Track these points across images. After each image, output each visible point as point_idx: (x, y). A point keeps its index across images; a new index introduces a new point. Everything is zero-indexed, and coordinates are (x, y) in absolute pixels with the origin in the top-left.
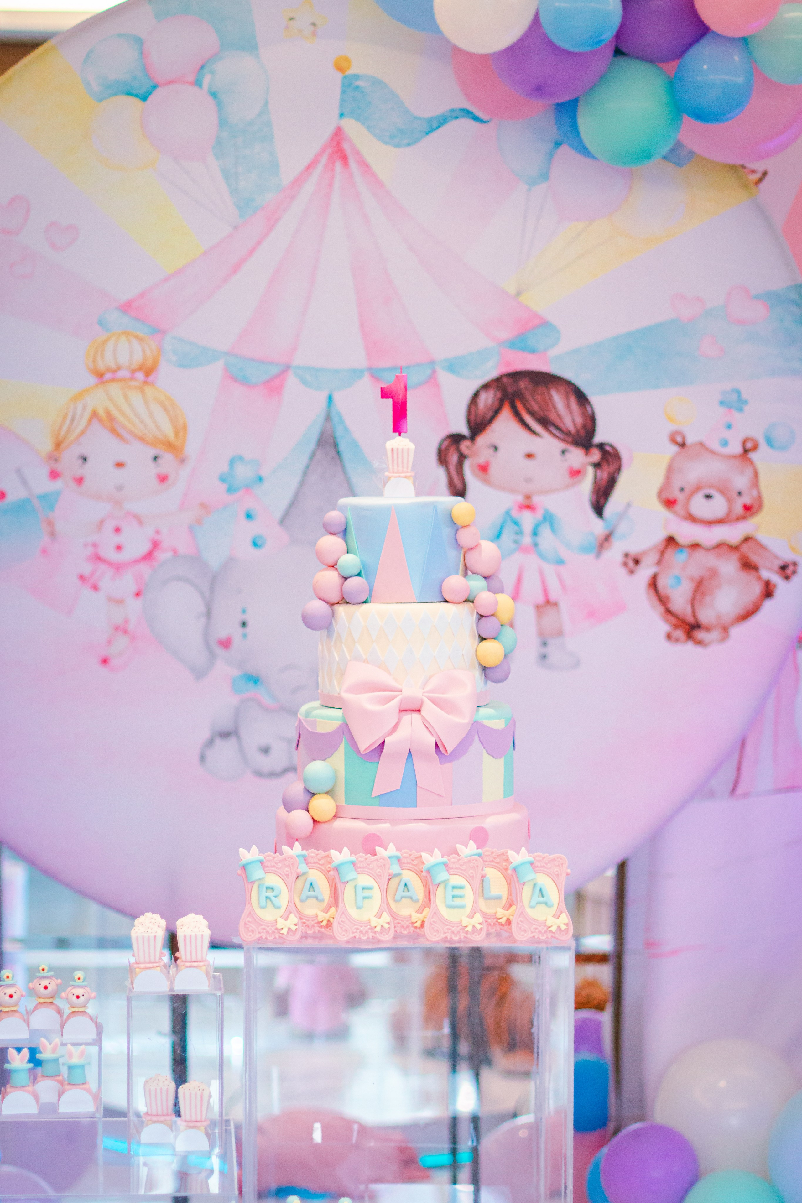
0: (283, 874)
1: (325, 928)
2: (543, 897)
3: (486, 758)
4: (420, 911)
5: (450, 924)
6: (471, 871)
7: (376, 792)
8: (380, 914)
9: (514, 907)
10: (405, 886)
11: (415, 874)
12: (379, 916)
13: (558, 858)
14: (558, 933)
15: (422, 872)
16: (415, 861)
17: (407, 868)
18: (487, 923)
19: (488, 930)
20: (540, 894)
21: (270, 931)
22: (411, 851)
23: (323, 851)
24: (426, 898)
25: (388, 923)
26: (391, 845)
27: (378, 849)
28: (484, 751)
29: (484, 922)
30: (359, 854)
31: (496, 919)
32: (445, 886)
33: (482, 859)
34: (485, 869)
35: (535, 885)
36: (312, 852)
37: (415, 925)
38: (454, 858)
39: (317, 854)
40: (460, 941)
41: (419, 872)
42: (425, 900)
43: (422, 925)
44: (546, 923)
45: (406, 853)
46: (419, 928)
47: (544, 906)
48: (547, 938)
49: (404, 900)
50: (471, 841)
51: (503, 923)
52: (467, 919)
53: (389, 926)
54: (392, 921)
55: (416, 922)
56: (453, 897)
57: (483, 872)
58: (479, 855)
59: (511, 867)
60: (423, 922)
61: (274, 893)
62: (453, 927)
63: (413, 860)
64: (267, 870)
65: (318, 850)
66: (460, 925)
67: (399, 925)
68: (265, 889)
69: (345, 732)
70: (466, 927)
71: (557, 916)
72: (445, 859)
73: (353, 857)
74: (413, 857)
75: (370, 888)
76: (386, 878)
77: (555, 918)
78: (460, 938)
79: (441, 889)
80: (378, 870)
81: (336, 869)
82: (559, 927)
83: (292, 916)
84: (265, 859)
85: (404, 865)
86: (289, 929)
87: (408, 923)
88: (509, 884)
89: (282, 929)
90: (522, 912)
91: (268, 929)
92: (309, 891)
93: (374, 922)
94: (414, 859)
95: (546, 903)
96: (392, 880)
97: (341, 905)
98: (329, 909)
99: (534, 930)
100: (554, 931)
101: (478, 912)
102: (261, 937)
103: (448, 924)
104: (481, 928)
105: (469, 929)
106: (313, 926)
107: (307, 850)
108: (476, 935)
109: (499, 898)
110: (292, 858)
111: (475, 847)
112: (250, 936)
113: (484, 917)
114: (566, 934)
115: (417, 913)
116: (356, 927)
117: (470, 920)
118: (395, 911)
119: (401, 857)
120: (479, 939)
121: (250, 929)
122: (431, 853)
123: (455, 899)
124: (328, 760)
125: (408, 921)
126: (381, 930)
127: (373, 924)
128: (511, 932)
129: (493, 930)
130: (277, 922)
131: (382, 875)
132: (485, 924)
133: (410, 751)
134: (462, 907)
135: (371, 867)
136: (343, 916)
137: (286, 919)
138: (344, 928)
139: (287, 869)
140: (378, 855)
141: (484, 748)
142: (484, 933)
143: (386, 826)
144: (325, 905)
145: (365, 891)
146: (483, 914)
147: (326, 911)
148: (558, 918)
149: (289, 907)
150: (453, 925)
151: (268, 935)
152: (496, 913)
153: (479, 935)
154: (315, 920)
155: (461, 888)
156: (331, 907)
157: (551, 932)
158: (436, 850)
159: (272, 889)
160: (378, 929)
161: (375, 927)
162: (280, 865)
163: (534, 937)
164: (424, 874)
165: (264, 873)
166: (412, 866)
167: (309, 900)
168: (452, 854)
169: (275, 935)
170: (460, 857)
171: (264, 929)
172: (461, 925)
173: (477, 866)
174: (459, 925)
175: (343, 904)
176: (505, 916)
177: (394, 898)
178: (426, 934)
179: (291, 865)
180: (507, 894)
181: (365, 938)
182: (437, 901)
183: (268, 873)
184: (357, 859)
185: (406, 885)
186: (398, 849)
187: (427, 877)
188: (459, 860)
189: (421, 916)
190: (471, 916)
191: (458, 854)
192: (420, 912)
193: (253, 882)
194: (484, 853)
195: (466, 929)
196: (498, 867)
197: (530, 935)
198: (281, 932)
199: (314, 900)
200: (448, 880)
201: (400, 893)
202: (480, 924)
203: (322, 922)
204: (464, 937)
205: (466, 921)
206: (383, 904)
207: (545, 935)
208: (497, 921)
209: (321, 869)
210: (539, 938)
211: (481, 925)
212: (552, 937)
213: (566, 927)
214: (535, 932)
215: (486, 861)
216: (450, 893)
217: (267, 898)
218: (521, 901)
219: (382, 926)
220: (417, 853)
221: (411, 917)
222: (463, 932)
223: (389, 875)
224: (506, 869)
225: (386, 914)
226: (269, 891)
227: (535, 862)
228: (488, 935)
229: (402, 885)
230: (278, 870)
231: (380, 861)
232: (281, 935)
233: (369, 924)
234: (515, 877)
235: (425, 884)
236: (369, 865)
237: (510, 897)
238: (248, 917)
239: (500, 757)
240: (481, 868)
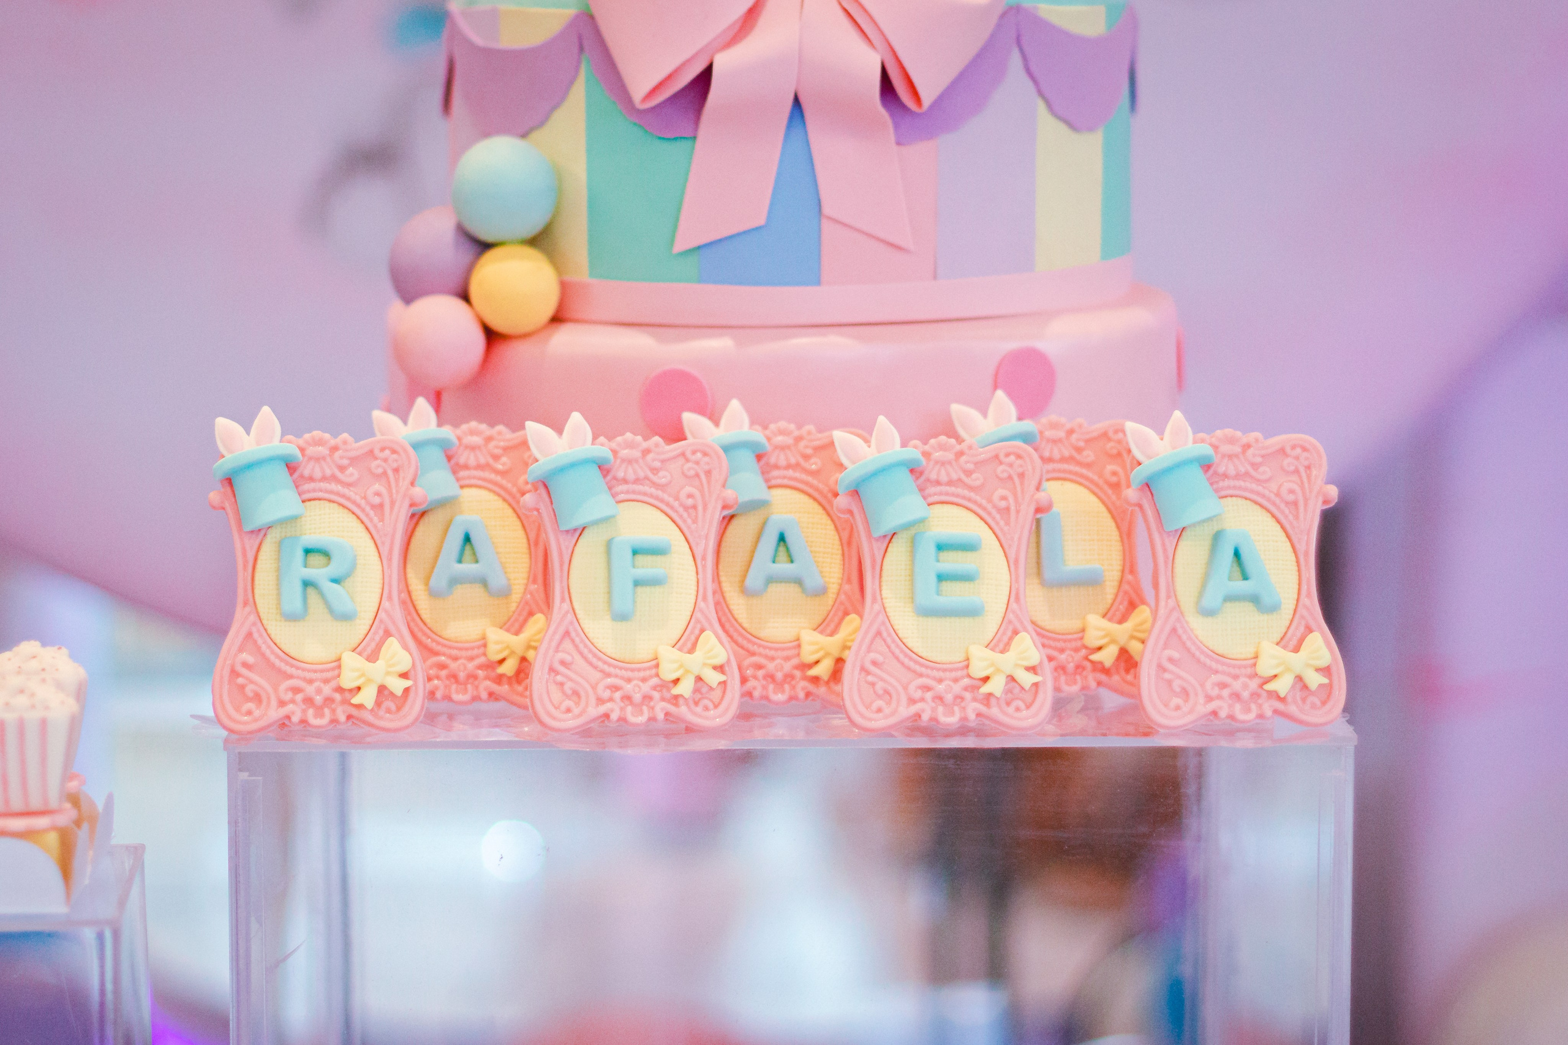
0: (363, 503)
1: (510, 684)
2: (1245, 577)
3: (1048, 126)
4: (828, 625)
5: (929, 672)
6: (1001, 492)
7: (690, 235)
8: (693, 638)
9: (1143, 613)
10: (778, 545)
11: (811, 501)
12: (688, 643)
13: (1293, 447)
14: (1298, 698)
15: (836, 495)
16: (813, 460)
17: (786, 482)
18: (1053, 664)
19: (1057, 689)
20: (1236, 569)
21: (318, 699)
22: (799, 427)
23: (507, 425)
24: (849, 581)
25: (720, 668)
26: (735, 404)
27: (688, 417)
28: (1041, 106)
29: (1046, 660)
30: (622, 434)
31: (1084, 652)
32: (913, 543)
33: (1036, 450)
34: (1046, 485)
35: (1217, 537)
36: (472, 433)
37: (813, 672)
38: (942, 447)
39: (489, 439)
40: (963, 731)
41: (825, 497)
42: (847, 587)
43: (836, 674)
44: (1255, 665)
45: (782, 432)
46: (827, 683)
47: (1249, 607)
48: (1261, 716)
49: (774, 588)
50: (1000, 394)
51: (1108, 663)
52: (989, 653)
53: (722, 678)
54: (732, 658)
55: (817, 662)
56: (941, 578)
57: (1041, 496)
58: (1027, 438)
59: (1138, 475)
60: (840, 661)
61: (333, 569)
62: (940, 681)
63: (806, 457)
64: (309, 491)
65: (492, 425)
66: (965, 672)
67: (760, 673)
68: (299, 554)
69: (586, 43)
70: (986, 679)
71: (1294, 642)
72: (913, 453)
73: (602, 445)
74: (806, 447)
75: (657, 551)
76: (716, 515)
77: (1285, 647)
78: (964, 719)
79: (898, 551)
80: (688, 489)
81: (544, 485)
82: (1299, 678)
83: (393, 645)
84: (303, 455)
85: (775, 473)
86: (382, 689)
87: (788, 666)
88: (1127, 535)
89: (359, 688)
90: (1174, 630)
91: (310, 690)
92: (460, 561)
93: (672, 663)
94: (809, 451)
95: (1255, 599)
96: (735, 522)
97: (559, 606)
98: (525, 621)
99: (1215, 692)
100: (1282, 695)
101: (1026, 631)
102: (288, 717)
103: (923, 670)
104: (1036, 685)
105: (997, 686)
106: (472, 677)
107: (456, 425)
108: (1018, 709)
109: (1090, 581)
110: (394, 452)
111: (1013, 411)
112: (249, 713)
113: (1044, 646)
114: (1324, 703)
115: (821, 632)
116: (609, 681)
117: (997, 657)
118: (745, 625)
119: (768, 447)
120: (1030, 722)
121: (249, 690)
122: (865, 430)
123: (946, 586)
124: (536, 135)
125: (787, 659)
126: (696, 690)
127: (668, 672)
128: (1138, 696)
129: (1075, 688)
130: (339, 667)
131: (700, 508)
132: (1048, 667)
133: (797, 101)
134: (972, 612)
135: (663, 481)
136: (567, 645)
137: (373, 657)
138: (568, 687)
139: (377, 487)
140: (691, 439)
141: (1040, 93)
142: (1046, 698)
143: (718, 345)
144: (513, 606)
145: (640, 559)
146: (1043, 635)
147: (517, 626)
148: (1296, 649)
149: (382, 614)
150: (941, 674)
151: (311, 712)
152: (1083, 630)
153: (1028, 707)
154: (478, 656)
155: (968, 547)
156: (531, 614)
157: (1275, 695)
158: (882, 419)
159: (326, 554)
160: (685, 688)
161: (676, 681)
162: (352, 473)
163: (1215, 713)
164: (842, 501)
165: (298, 499)
166: (804, 477)
167: (460, 590)
168: (936, 436)
169: (333, 711)
170: (964, 446)
171: (296, 690)
172: (969, 676)
173: (1022, 476)
174: (959, 673)
175: (566, 606)
176: (1113, 641)
177: (744, 576)
178: (848, 704)
179: (390, 473)
180: (1120, 568)
181: (642, 719)
182: (886, 592)
183: (314, 499)
184: (615, 452)
185: (782, 539)
186: (758, 420)
187: (851, 512)
188: (961, 454)
189: (832, 643)
190: (1001, 643)
191: (953, 433)
192: (828, 631)
193: (261, 532)
194: (1041, 433)
195: (986, 689)
196: (1087, 478)
197: (1203, 709)
198: (356, 700)
199: (477, 591)
200: (922, 521)
201: (763, 564)
202: (1032, 669)
203: (502, 661)
204: (979, 715)
205: (982, 661)
206: (701, 604)
207: (1253, 706)
208: (1086, 658)
209: (501, 486)
210: (1231, 717)
211: (1036, 673)
212: (1276, 712)
213: (1326, 681)
214: (1219, 697)
215: (1050, 460)
216: (930, 564)
217: (307, 584)
218: (1172, 592)
219: (699, 679)
220: (820, 431)
221: (799, 646)
222: (975, 700)
223: (724, 507)
224: (1116, 486)
225: (713, 640)
226: (315, 559)
227: (1215, 459)
228: (1059, 706)
229: (769, 540)
230: (346, 491)
231: (693, 458)
232: (354, 712)
233: (654, 671)
234: (1150, 513)
235: (845, 535)
236: (655, 471)
237: (1130, 577)
238: (241, 650)
239: (1091, 129)
240: (1034, 483)
